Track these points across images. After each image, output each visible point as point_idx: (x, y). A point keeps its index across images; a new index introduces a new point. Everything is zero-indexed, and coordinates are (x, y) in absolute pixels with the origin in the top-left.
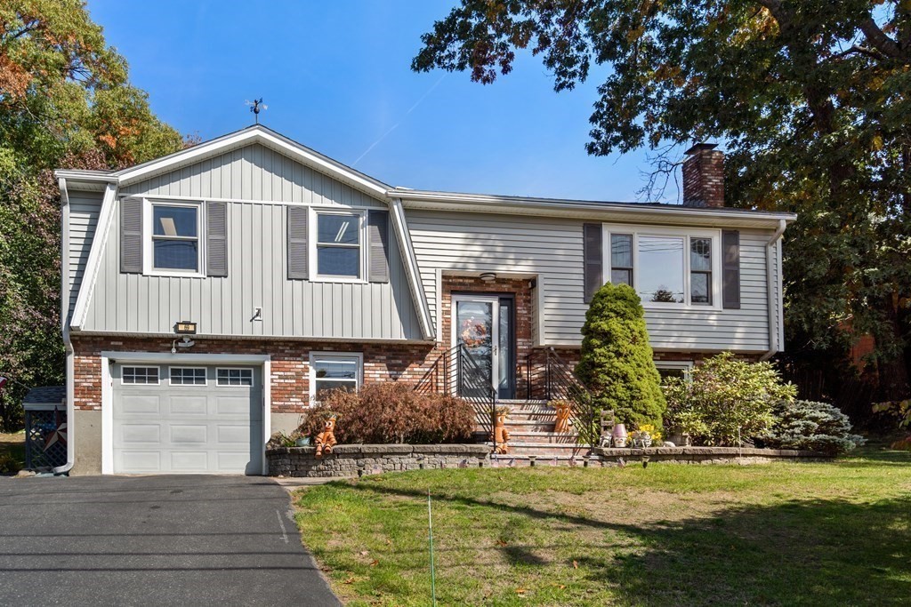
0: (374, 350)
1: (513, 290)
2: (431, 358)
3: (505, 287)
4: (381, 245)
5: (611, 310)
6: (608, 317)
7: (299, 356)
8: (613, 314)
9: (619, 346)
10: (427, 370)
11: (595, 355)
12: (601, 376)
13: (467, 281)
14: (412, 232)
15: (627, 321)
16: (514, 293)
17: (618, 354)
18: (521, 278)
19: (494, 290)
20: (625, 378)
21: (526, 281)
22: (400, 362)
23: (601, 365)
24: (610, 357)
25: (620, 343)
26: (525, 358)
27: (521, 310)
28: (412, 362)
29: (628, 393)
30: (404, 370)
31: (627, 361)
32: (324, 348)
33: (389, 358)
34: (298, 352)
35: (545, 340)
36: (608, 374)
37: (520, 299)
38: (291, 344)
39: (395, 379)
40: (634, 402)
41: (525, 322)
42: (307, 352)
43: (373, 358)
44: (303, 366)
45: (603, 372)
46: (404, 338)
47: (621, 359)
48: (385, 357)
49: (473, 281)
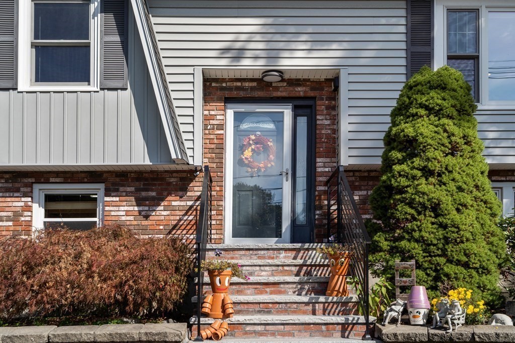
0: (118, 180)
1: (311, 94)
2: (196, 188)
3: (300, 91)
4: (118, 39)
5: (422, 106)
6: (415, 116)
7: (18, 190)
8: (422, 112)
9: (428, 160)
10: (190, 203)
11: (393, 176)
12: (399, 207)
13: (247, 84)
15: (445, 121)
16: (314, 98)
17: (427, 173)
18: (323, 78)
19: (284, 94)
20: (436, 209)
21: (328, 80)
22: (154, 194)
23: (401, 190)
24: (414, 178)
25: (430, 154)
26: (326, 184)
27: (322, 120)
28: (169, 194)
29: (441, 233)
30: (159, 205)
31: (441, 183)
32: (52, 180)
33: (138, 190)
34: (17, 185)
35: (346, 159)
36: (411, 204)
37: (321, 106)
38: (7, 176)
39: (147, 217)
40: (449, 247)
41: (328, 136)
42: (30, 185)
43: (117, 190)
44: (22, 204)
45: (403, 201)
46: (148, 162)
47: (431, 180)
48: (132, 189)
49: (255, 84)
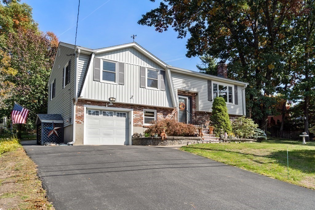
0: (160, 109)
1: (192, 95)
2: (173, 112)
3: (190, 95)
4: (163, 80)
5: (220, 104)
6: (219, 105)
7: (141, 110)
8: (220, 105)
9: (223, 113)
10: (172, 116)
11: (217, 115)
12: (219, 120)
13: (181, 92)
14: (173, 78)
15: (224, 107)
16: (191, 96)
17: (223, 115)
18: (193, 93)
19: (187, 95)
20: (225, 121)
21: (195, 93)
22: (166, 113)
23: (219, 117)
24: (221, 116)
25: (223, 112)
26: (194, 114)
27: (193, 101)
28: (169, 113)
29: (226, 125)
30: (167, 116)
31: (224, 117)
32: (147, 108)
33: (163, 112)
34: (141, 109)
35: (200, 110)
36: (221, 120)
37: (193, 98)
38: (139, 106)
39: (165, 118)
40: (227, 127)
41: (194, 104)
42: (143, 109)
43: (159, 112)
44: (141, 113)
45: (220, 119)
46: (169, 107)
47: (223, 116)
48: (162, 112)
49: (183, 92)
